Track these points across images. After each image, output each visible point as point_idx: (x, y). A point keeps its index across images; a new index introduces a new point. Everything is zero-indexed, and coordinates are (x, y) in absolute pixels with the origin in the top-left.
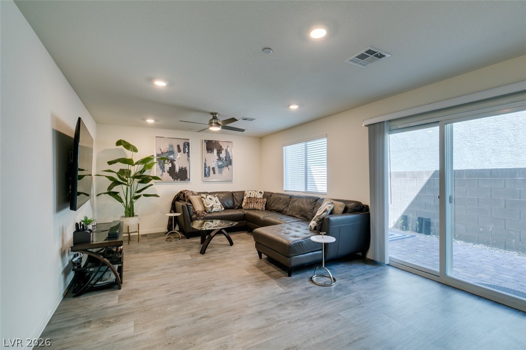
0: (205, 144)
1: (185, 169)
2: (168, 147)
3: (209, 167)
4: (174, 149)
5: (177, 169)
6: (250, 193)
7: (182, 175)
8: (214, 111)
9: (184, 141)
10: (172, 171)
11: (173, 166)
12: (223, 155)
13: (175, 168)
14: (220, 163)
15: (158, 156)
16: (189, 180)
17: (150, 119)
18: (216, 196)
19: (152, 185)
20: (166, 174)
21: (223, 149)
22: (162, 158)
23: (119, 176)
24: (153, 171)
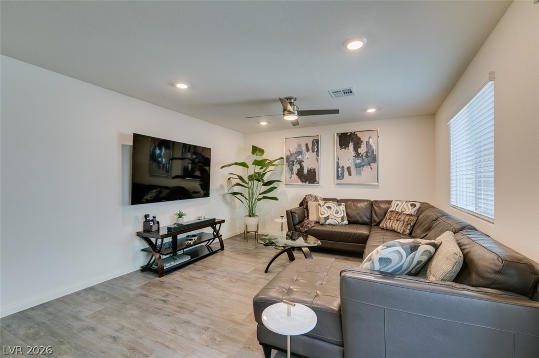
0: (337, 138)
1: (314, 170)
2: (296, 146)
3: (343, 167)
4: (302, 149)
5: (305, 172)
6: (398, 205)
7: (309, 177)
8: (288, 95)
9: (312, 139)
10: (300, 174)
11: (302, 168)
12: (363, 150)
13: (303, 170)
14: (358, 161)
15: (288, 158)
16: (318, 183)
17: (262, 122)
18: (341, 205)
19: (276, 188)
20: (295, 177)
21: (363, 142)
22: (292, 159)
23: (241, 178)
24: (284, 174)
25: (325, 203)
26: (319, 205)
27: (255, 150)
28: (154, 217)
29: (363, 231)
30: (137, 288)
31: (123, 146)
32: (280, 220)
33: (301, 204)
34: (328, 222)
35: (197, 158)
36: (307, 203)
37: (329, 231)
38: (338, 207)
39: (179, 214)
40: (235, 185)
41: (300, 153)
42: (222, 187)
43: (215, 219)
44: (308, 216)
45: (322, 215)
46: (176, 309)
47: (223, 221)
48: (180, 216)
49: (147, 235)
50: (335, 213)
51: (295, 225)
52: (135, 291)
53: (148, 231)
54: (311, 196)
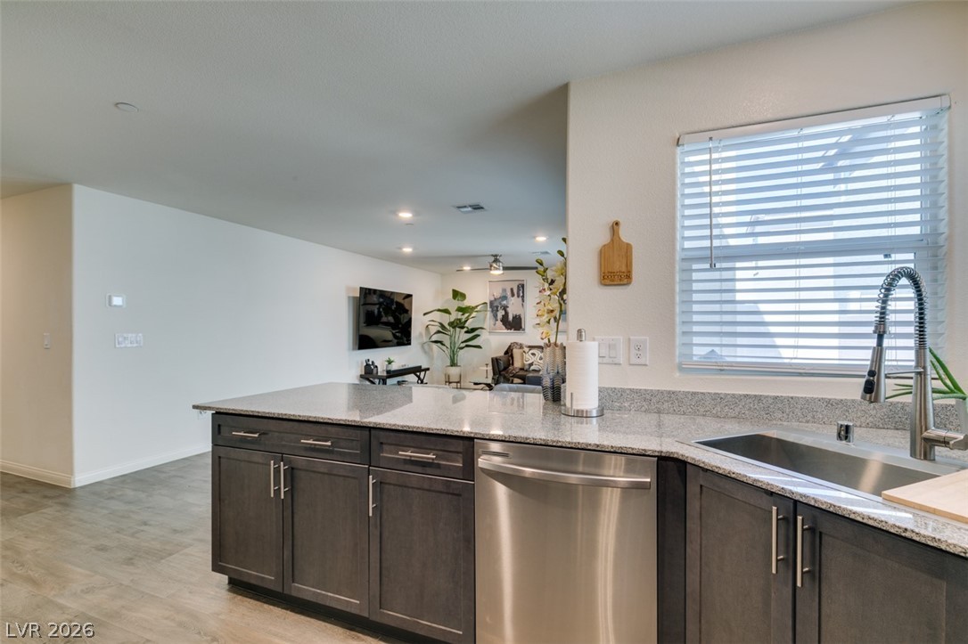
1: (520, 316)
2: (500, 291)
4: (507, 294)
5: (511, 318)
8: (494, 253)
9: (517, 283)
10: (505, 320)
11: (507, 313)
13: (508, 316)
15: (491, 303)
16: (524, 330)
17: (466, 266)
19: (479, 335)
20: (499, 323)
22: (495, 304)
23: (442, 326)
24: (486, 320)
25: (530, 350)
26: (524, 352)
27: (457, 295)
28: (373, 362)
31: (351, 298)
32: (484, 368)
33: (506, 353)
34: (532, 368)
36: (512, 351)
37: (533, 376)
39: (388, 361)
40: (435, 333)
41: (504, 298)
42: (421, 334)
43: (417, 367)
44: (513, 364)
45: (526, 362)
47: (428, 369)
48: (390, 362)
49: (367, 376)
50: (539, 360)
51: (500, 372)
53: (369, 373)
54: (517, 343)
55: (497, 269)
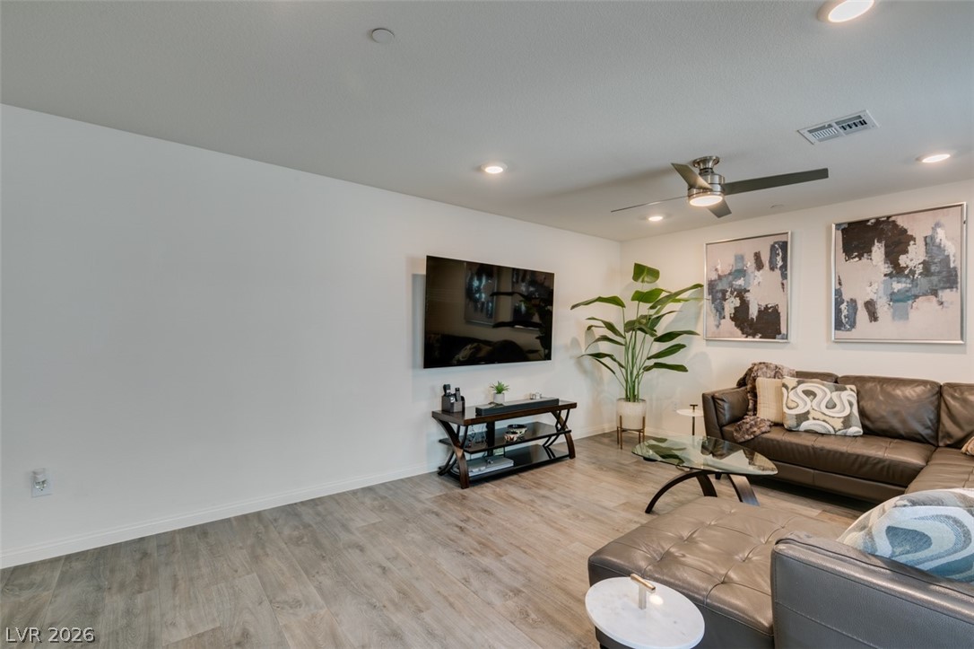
0: (836, 236)
1: (775, 309)
2: (731, 260)
3: (853, 302)
4: (746, 265)
5: (753, 313)
7: (767, 325)
9: (771, 241)
10: (740, 317)
11: (744, 305)
12: (913, 257)
13: (748, 308)
14: (898, 286)
15: (712, 285)
16: (786, 337)
17: (654, 214)
18: (845, 389)
19: (683, 346)
20: (728, 324)
21: (914, 239)
22: (720, 287)
23: (610, 327)
24: (702, 317)
25: (799, 383)
26: (784, 386)
27: (640, 271)
28: (457, 390)
29: (908, 455)
30: (427, 499)
31: (415, 276)
32: (689, 412)
33: (742, 383)
34: (805, 425)
35: (536, 291)
36: (754, 380)
37: (807, 447)
38: (835, 394)
39: (497, 388)
40: (599, 340)
41: (740, 273)
42: (575, 342)
43: (557, 401)
44: (755, 409)
45: (789, 408)
46: (476, 545)
47: (574, 406)
48: (500, 390)
49: (446, 418)
50: (827, 407)
51: (721, 426)
52: (424, 503)
53: (448, 411)
54: (766, 365)
55: (705, 190)
